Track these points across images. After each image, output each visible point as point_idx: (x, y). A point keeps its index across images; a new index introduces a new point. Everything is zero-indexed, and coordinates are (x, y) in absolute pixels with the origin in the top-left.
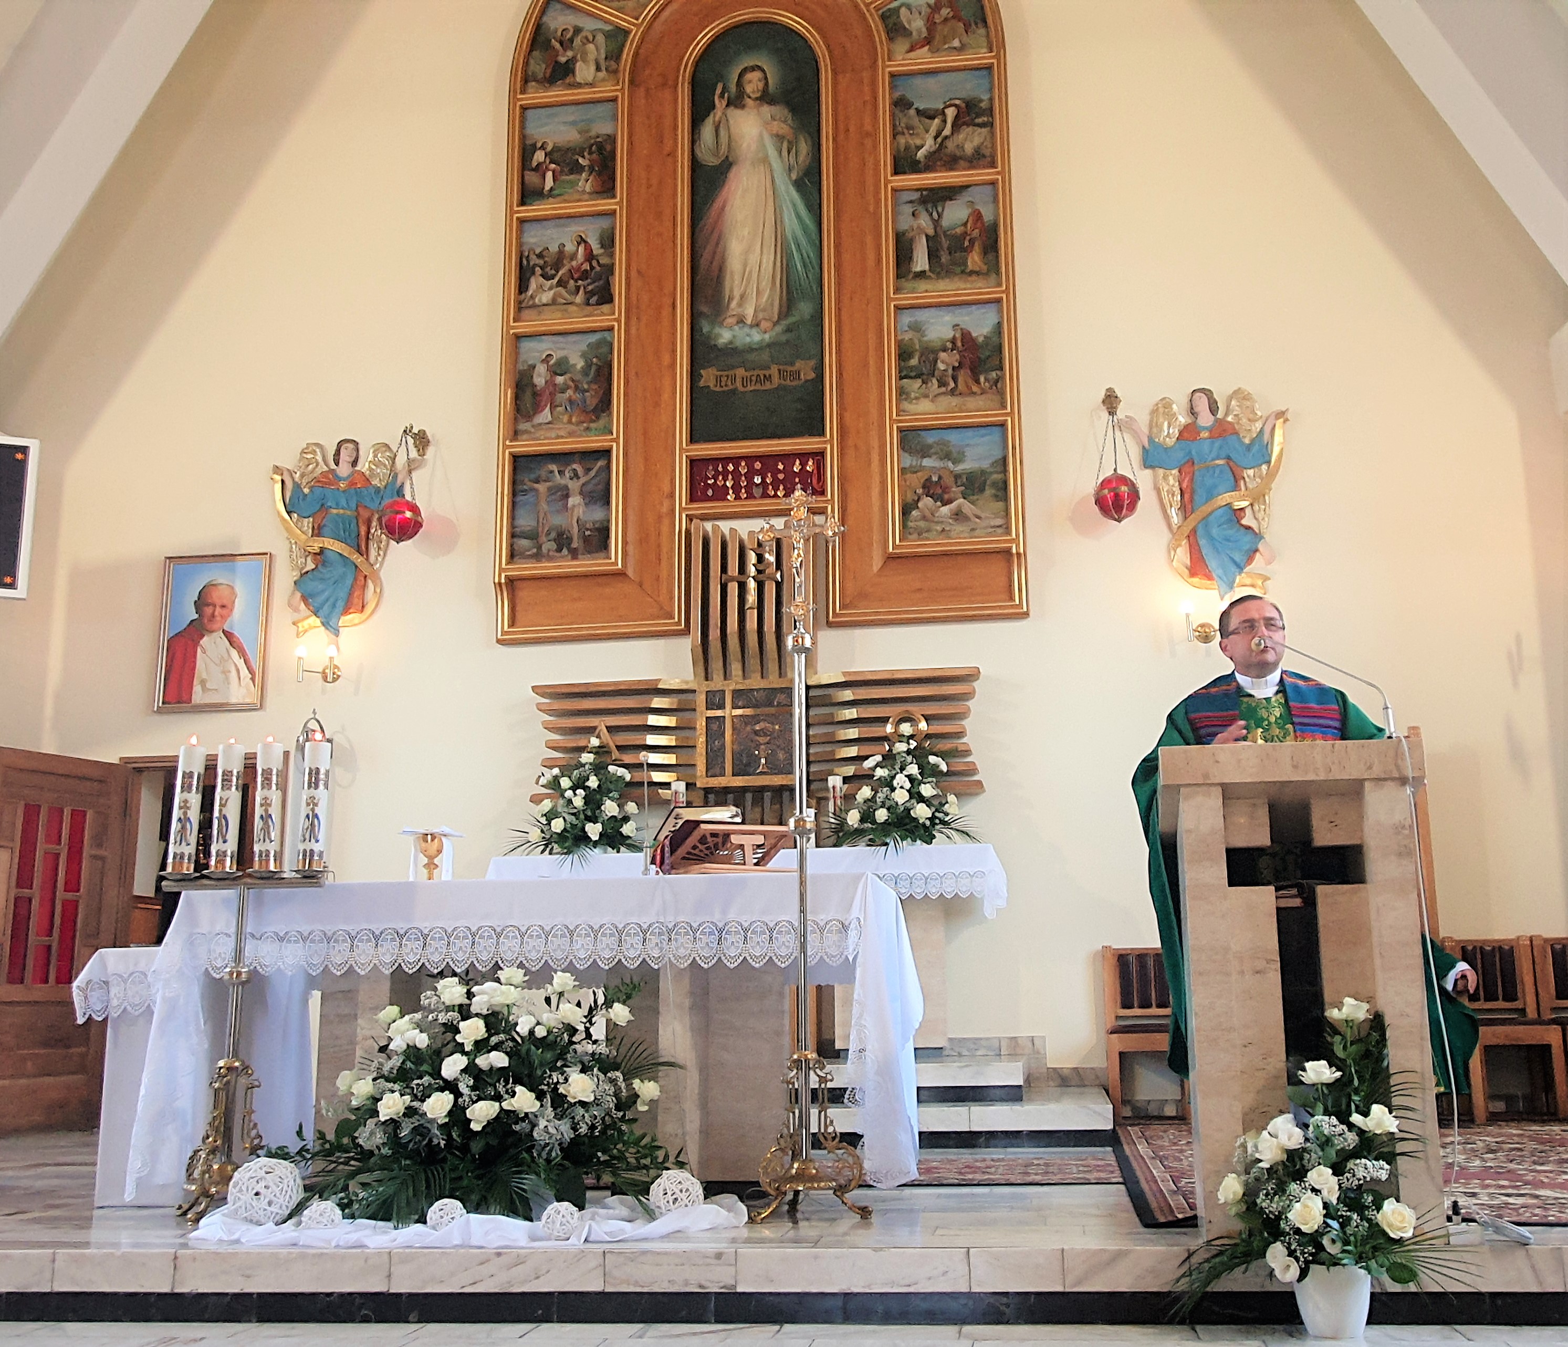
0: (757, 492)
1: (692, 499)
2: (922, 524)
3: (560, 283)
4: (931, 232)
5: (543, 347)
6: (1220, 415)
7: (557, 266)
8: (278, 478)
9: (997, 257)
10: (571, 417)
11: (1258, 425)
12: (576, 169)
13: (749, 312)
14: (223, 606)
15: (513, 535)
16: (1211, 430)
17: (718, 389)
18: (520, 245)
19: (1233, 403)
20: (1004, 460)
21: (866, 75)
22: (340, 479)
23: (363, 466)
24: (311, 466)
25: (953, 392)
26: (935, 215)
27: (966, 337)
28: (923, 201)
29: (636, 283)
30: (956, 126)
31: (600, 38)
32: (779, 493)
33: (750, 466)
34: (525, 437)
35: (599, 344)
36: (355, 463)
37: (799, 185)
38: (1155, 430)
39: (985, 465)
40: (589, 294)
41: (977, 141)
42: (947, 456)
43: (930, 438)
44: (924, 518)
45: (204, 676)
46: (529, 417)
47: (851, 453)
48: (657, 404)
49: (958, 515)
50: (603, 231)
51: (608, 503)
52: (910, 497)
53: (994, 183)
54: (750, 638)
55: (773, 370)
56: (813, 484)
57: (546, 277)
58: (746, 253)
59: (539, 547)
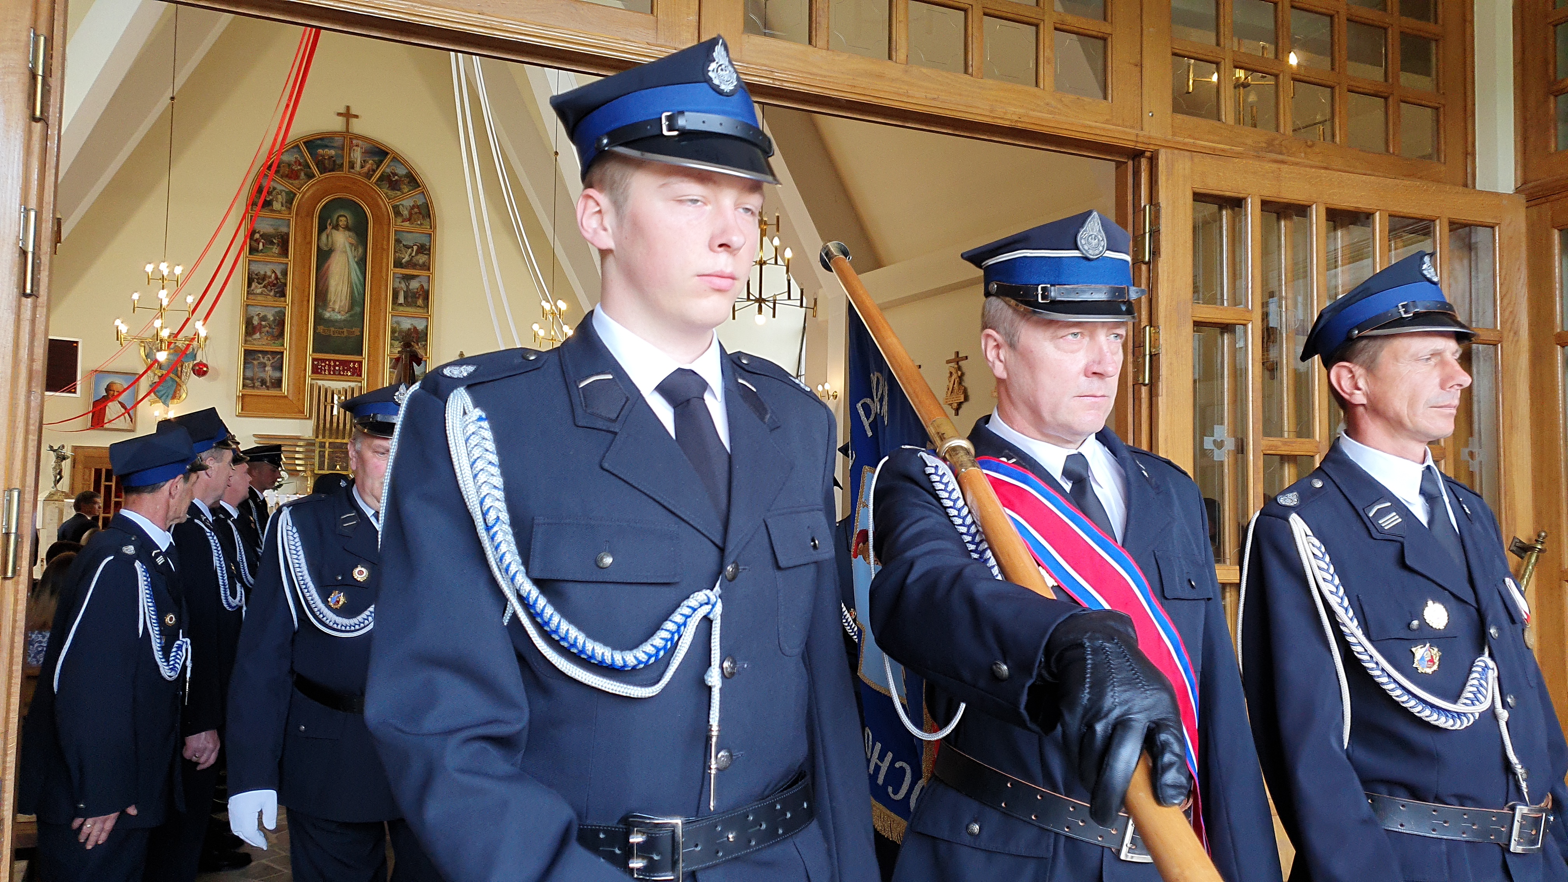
0: (337, 373)
1: (313, 372)
3: (265, 287)
5: (258, 310)
7: (264, 279)
8: (142, 345)
9: (428, 302)
10: (267, 338)
12: (272, 243)
13: (337, 307)
14: (117, 392)
15: (244, 379)
17: (324, 333)
18: (249, 269)
21: (386, 228)
26: (407, 284)
27: (415, 328)
28: (403, 278)
29: (295, 291)
30: (417, 253)
31: (284, 194)
32: (345, 374)
33: (335, 363)
34: (250, 343)
35: (280, 312)
37: (357, 263)
40: (276, 293)
41: (424, 259)
45: (110, 417)
46: (251, 336)
47: (371, 363)
48: (301, 337)
50: (283, 270)
51: (281, 370)
53: (429, 277)
54: (335, 425)
55: (345, 330)
56: (357, 372)
57: (259, 283)
58: (337, 285)
59: (254, 384)
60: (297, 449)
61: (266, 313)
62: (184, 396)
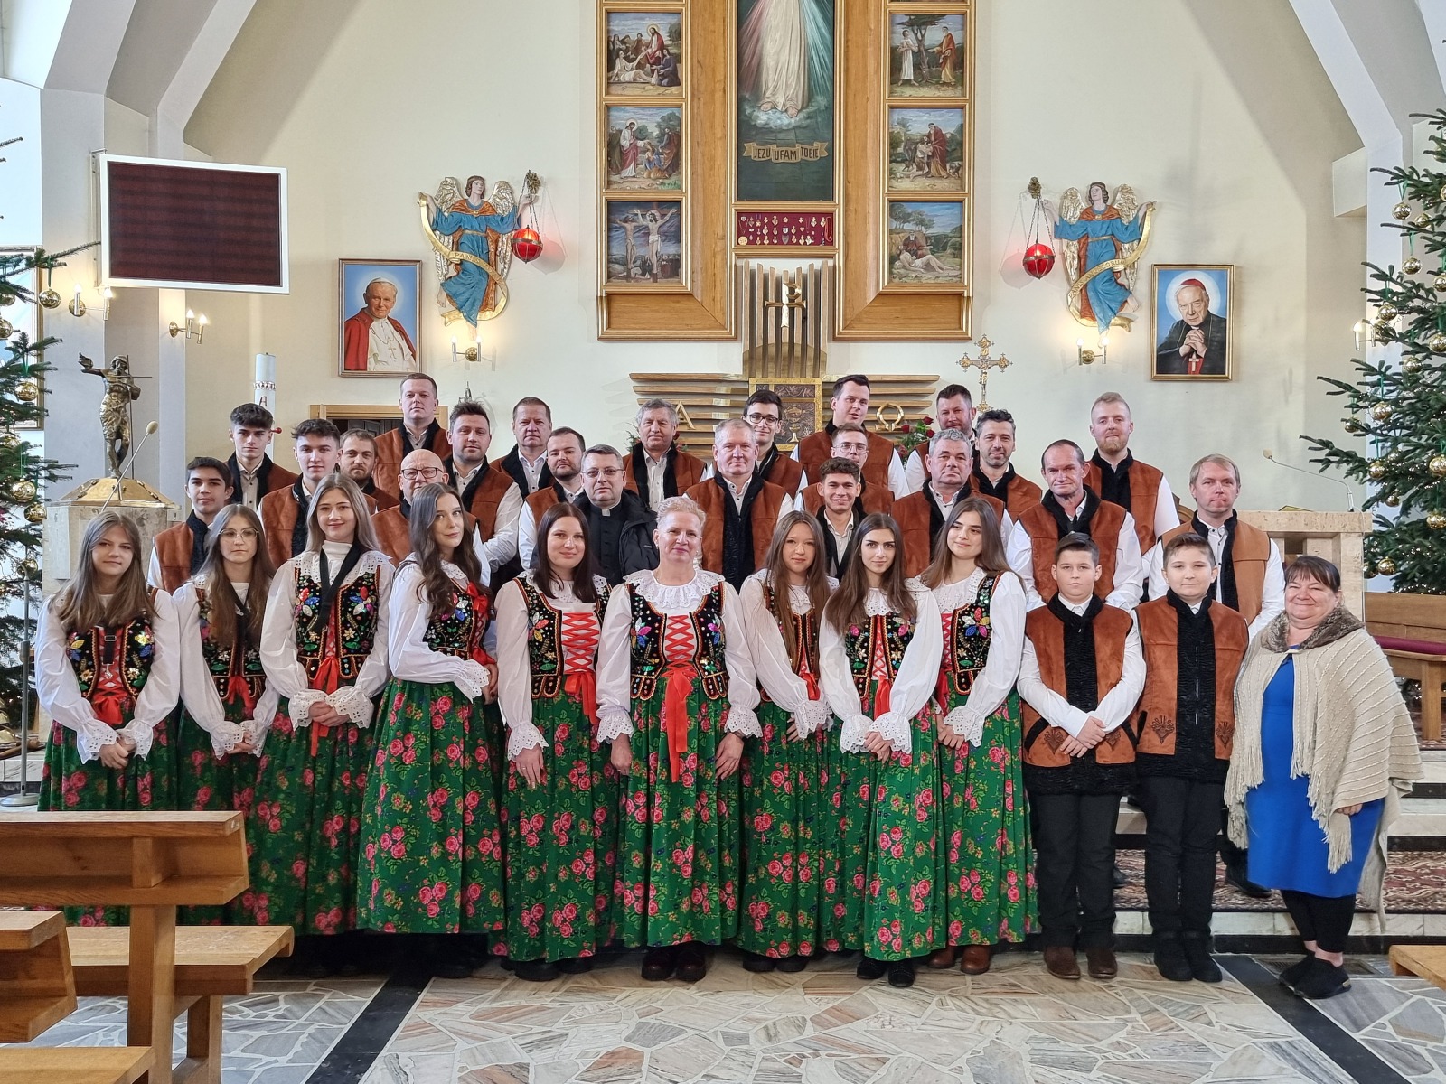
0: (785, 240)
1: (739, 241)
2: (902, 271)
3: (640, 66)
4: (916, 49)
6: (1109, 203)
7: (637, 50)
8: (424, 203)
9: (964, 75)
10: (650, 173)
11: (1135, 212)
13: (780, 100)
14: (386, 299)
15: (609, 261)
16: (1103, 213)
17: (757, 159)
18: (608, 31)
19: (1119, 195)
20: (961, 228)
22: (473, 208)
23: (489, 198)
24: (449, 197)
25: (927, 175)
26: (919, 35)
27: (938, 132)
28: (911, 24)
29: (698, 70)
32: (801, 242)
33: (780, 220)
34: (615, 186)
35: (670, 117)
36: (482, 195)
37: (816, 1)
38: (1064, 211)
39: (948, 231)
40: (662, 77)
42: (921, 223)
43: (909, 209)
44: (904, 267)
45: (376, 351)
46: (618, 172)
47: (852, 215)
48: (712, 168)
49: (928, 266)
50: (672, 26)
51: (679, 240)
52: (895, 251)
53: (964, 14)
54: (785, 349)
55: (798, 147)
56: (823, 236)
57: (628, 59)
58: (778, 53)
59: (629, 271)
60: (716, 401)
61: (644, 123)
62: (502, 302)
